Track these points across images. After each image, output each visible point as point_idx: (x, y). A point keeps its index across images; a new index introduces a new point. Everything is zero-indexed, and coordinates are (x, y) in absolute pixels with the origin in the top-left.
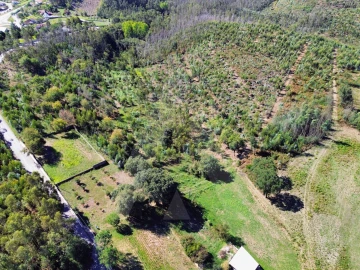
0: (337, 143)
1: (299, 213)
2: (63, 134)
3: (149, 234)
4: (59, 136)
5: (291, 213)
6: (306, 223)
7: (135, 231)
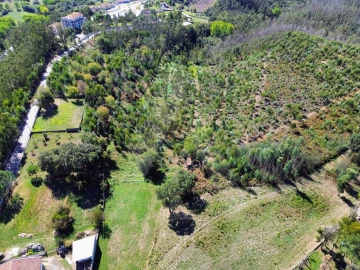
0: (299, 193)
1: (181, 237)
2: (74, 100)
3: (49, 192)
4: (70, 100)
5: (174, 234)
6: (177, 248)
7: (43, 186)
